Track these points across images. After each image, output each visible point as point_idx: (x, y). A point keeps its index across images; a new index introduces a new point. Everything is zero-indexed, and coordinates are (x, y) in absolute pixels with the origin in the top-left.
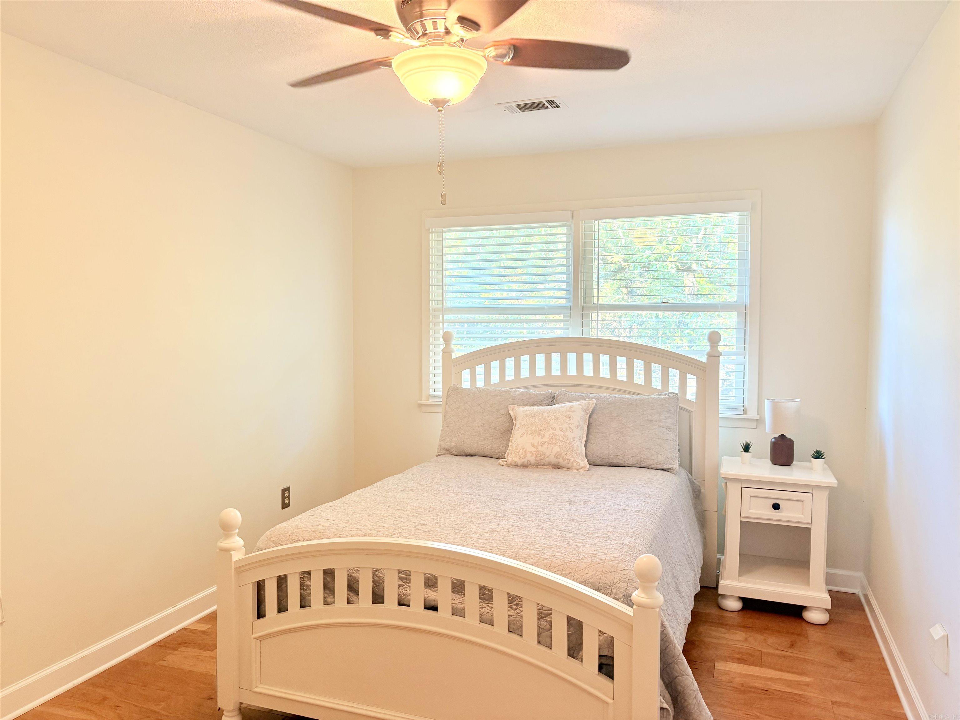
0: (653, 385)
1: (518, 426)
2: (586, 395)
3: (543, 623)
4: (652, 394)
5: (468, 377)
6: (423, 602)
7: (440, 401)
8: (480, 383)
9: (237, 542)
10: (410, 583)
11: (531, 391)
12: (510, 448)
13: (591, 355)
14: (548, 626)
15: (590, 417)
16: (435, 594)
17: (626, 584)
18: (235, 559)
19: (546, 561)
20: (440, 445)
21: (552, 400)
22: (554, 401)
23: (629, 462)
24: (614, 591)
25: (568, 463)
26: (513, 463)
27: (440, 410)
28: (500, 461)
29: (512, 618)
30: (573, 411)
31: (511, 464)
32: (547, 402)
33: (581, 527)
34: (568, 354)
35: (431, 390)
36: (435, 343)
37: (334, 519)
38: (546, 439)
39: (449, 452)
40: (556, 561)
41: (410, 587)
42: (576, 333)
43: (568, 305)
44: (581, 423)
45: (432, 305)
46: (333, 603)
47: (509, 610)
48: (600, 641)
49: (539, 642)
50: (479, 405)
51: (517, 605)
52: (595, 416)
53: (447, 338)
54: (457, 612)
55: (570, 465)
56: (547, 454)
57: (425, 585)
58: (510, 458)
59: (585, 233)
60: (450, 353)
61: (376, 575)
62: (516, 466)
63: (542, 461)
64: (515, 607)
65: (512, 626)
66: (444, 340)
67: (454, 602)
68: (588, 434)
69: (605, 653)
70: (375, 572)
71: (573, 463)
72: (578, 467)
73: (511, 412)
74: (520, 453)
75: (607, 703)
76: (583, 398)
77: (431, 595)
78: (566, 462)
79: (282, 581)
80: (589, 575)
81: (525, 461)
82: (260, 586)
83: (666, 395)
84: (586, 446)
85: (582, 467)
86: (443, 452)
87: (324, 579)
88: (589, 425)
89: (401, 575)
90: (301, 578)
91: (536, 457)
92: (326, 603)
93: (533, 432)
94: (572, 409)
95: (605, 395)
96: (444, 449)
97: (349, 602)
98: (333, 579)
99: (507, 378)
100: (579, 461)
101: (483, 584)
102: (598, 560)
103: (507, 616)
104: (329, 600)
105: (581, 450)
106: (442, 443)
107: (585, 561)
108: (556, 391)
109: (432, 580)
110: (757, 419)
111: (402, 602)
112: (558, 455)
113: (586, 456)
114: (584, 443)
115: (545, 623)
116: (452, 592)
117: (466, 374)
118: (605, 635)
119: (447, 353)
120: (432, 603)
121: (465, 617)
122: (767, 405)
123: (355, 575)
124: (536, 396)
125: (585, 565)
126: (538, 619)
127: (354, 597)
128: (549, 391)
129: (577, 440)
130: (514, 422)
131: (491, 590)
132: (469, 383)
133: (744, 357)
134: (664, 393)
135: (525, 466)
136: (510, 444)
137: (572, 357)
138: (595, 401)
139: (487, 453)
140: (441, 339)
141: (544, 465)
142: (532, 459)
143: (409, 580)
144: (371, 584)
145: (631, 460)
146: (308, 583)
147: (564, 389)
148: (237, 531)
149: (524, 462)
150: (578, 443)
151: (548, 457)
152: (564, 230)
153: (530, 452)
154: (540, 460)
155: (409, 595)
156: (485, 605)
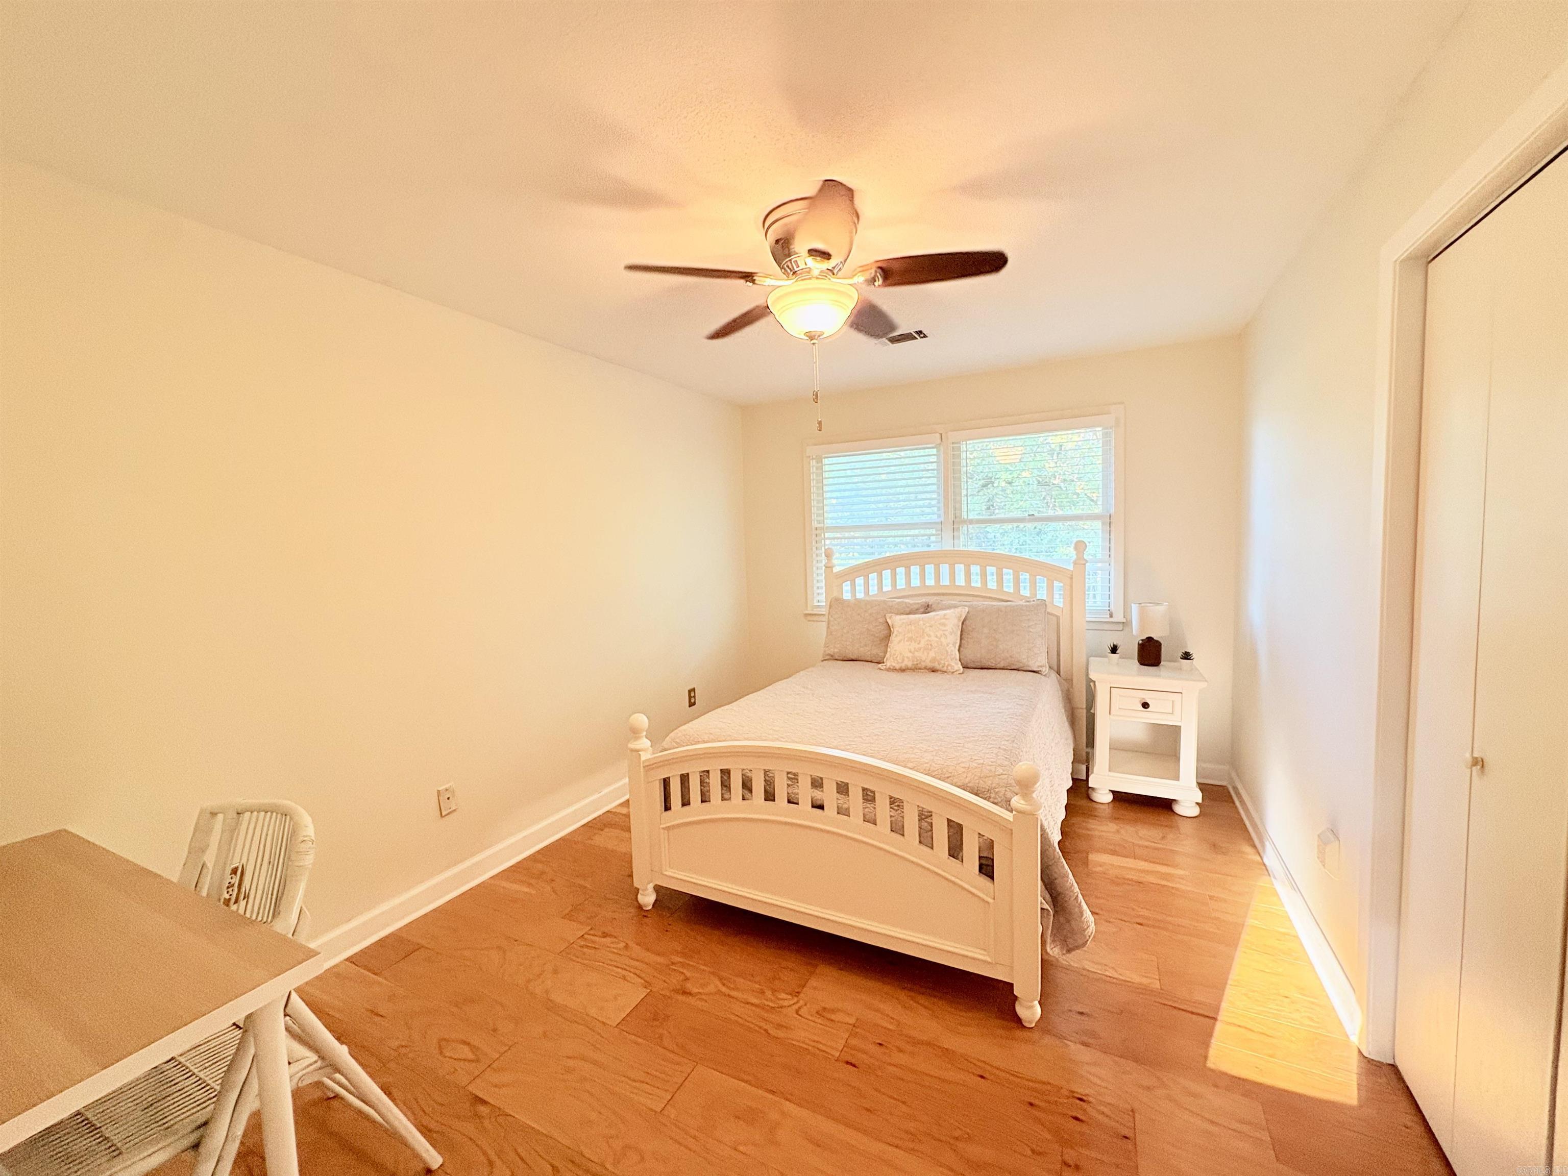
0: (1022, 593)
1: (895, 633)
2: (959, 603)
3: (924, 824)
4: (1021, 600)
5: (849, 588)
6: (810, 802)
7: (824, 611)
8: (860, 595)
9: (644, 743)
10: (798, 782)
11: (907, 600)
12: (888, 653)
13: (962, 566)
14: (929, 828)
15: (963, 623)
16: (821, 793)
17: (1004, 789)
18: (643, 758)
19: (926, 765)
20: (825, 651)
21: (927, 609)
22: (929, 609)
23: (1002, 665)
24: (993, 795)
25: (943, 667)
26: (892, 668)
27: (825, 619)
28: (880, 665)
29: (893, 819)
30: (946, 619)
31: (890, 668)
32: (922, 610)
33: (958, 730)
34: (941, 565)
35: (815, 601)
36: (819, 558)
37: (729, 722)
38: (922, 644)
39: (833, 658)
40: (935, 765)
41: (798, 786)
42: (947, 546)
43: (939, 520)
44: (954, 629)
45: (815, 524)
46: (730, 799)
47: (890, 811)
48: (979, 843)
49: (920, 842)
50: (859, 614)
51: (898, 806)
52: (967, 622)
53: (829, 555)
54: (843, 811)
55: (945, 669)
56: (924, 659)
57: (812, 785)
58: (889, 663)
59: (954, 453)
60: (831, 567)
61: (768, 775)
62: (894, 670)
63: (919, 665)
64: (896, 808)
65: (894, 825)
66: (826, 556)
67: (839, 802)
68: (961, 639)
69: (985, 854)
70: (766, 772)
71: (947, 667)
72: (952, 671)
73: (888, 620)
74: (898, 658)
75: (987, 902)
76: (955, 607)
77: (818, 794)
78: (941, 666)
79: (685, 779)
80: (967, 780)
81: (903, 665)
82: (666, 782)
83: (1034, 601)
84: (959, 650)
85: (956, 671)
86: (828, 657)
87: (722, 777)
88: (962, 631)
89: (789, 776)
90: (701, 776)
91: (913, 661)
92: (723, 799)
93: (910, 639)
94: (946, 617)
95: (977, 603)
96: (829, 655)
97: (744, 799)
98: (729, 777)
99: (885, 589)
100: (953, 665)
101: (866, 786)
102: (976, 765)
103: (889, 817)
104: (726, 796)
105: (955, 654)
106: (827, 649)
107: (963, 765)
108: (931, 600)
109: (818, 781)
110: (1123, 623)
111: (792, 800)
112: (934, 660)
113: (960, 660)
114: (957, 647)
115: (926, 824)
116: (838, 792)
117: (847, 587)
118: (984, 837)
119: (829, 567)
120: (819, 803)
121: (849, 816)
122: (1135, 609)
123: (749, 774)
124: (911, 605)
125: (964, 770)
126: (919, 820)
127: (748, 795)
128: (923, 600)
129: (951, 645)
130: (892, 629)
131: (873, 792)
132: (849, 595)
133: (1110, 565)
134: (1032, 600)
135: (902, 670)
136: (889, 650)
137: (945, 568)
138: (967, 609)
139: (868, 659)
140: (823, 555)
141: (920, 669)
142: (910, 664)
143: (797, 780)
144: (763, 783)
145: (1002, 663)
146: (707, 780)
147: (936, 598)
148: (645, 733)
149: (901, 667)
150: (953, 648)
151: (924, 661)
152: (934, 451)
153: (908, 658)
154: (917, 664)
155: (798, 794)
156: (869, 805)
